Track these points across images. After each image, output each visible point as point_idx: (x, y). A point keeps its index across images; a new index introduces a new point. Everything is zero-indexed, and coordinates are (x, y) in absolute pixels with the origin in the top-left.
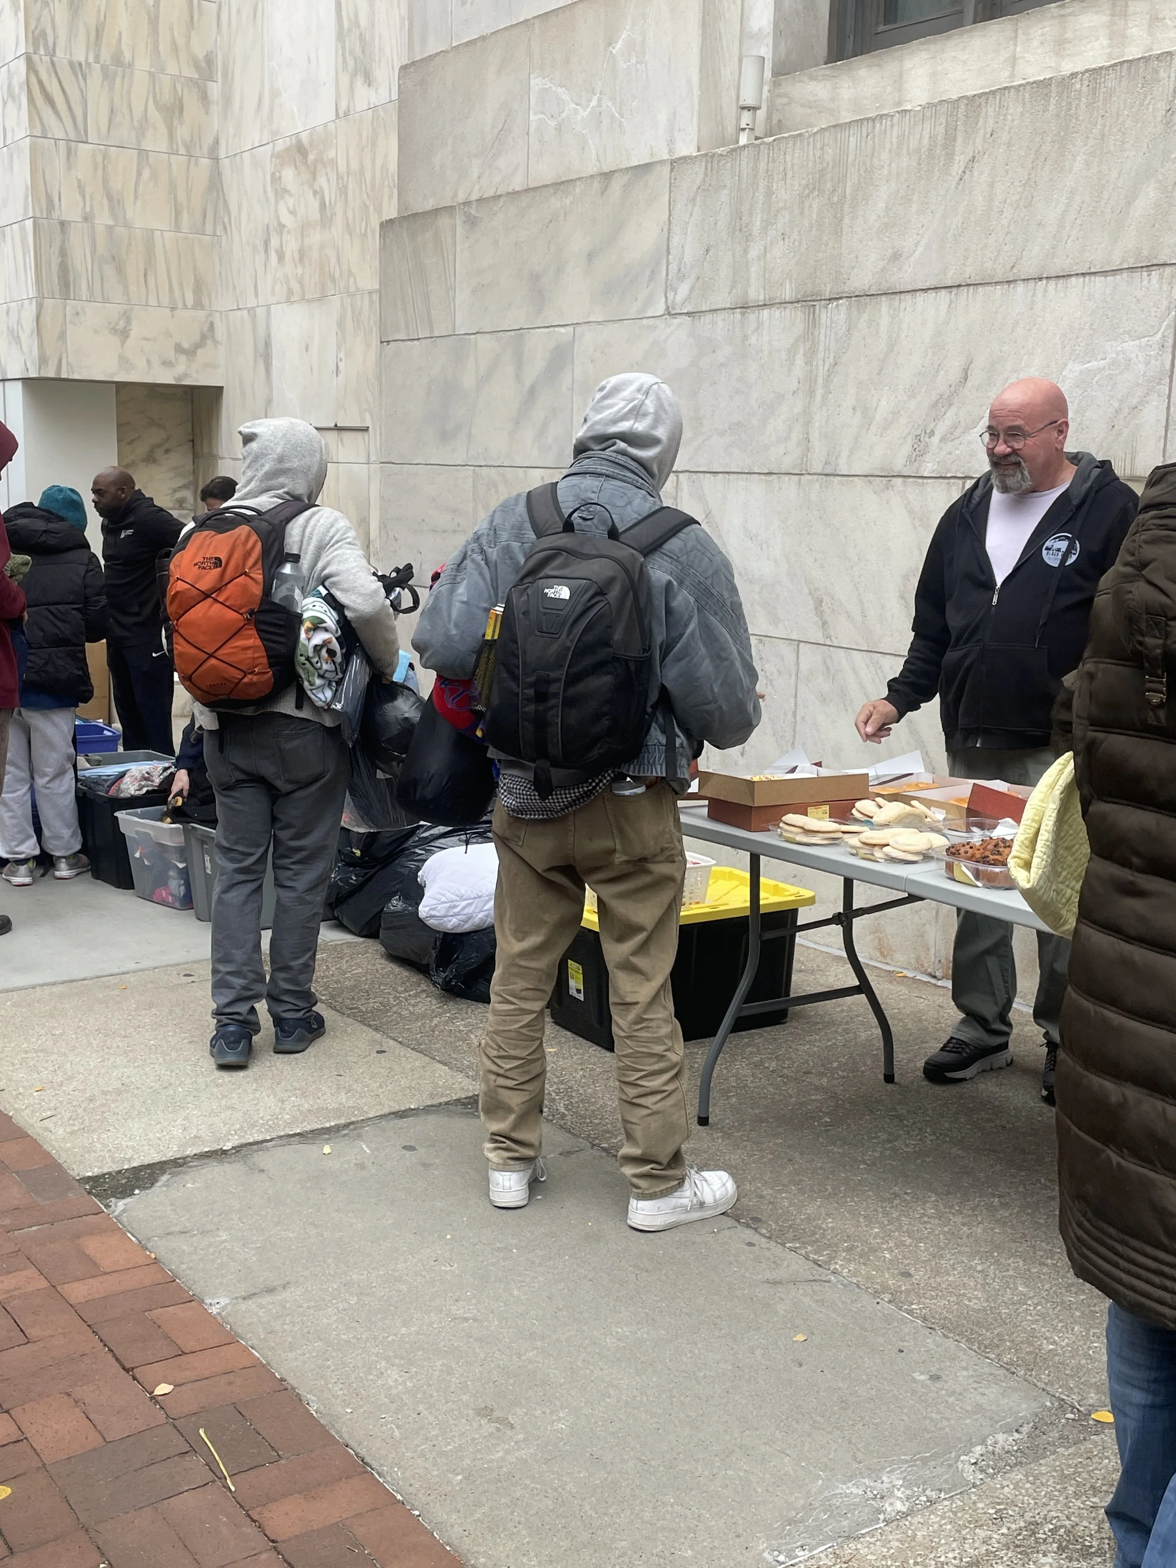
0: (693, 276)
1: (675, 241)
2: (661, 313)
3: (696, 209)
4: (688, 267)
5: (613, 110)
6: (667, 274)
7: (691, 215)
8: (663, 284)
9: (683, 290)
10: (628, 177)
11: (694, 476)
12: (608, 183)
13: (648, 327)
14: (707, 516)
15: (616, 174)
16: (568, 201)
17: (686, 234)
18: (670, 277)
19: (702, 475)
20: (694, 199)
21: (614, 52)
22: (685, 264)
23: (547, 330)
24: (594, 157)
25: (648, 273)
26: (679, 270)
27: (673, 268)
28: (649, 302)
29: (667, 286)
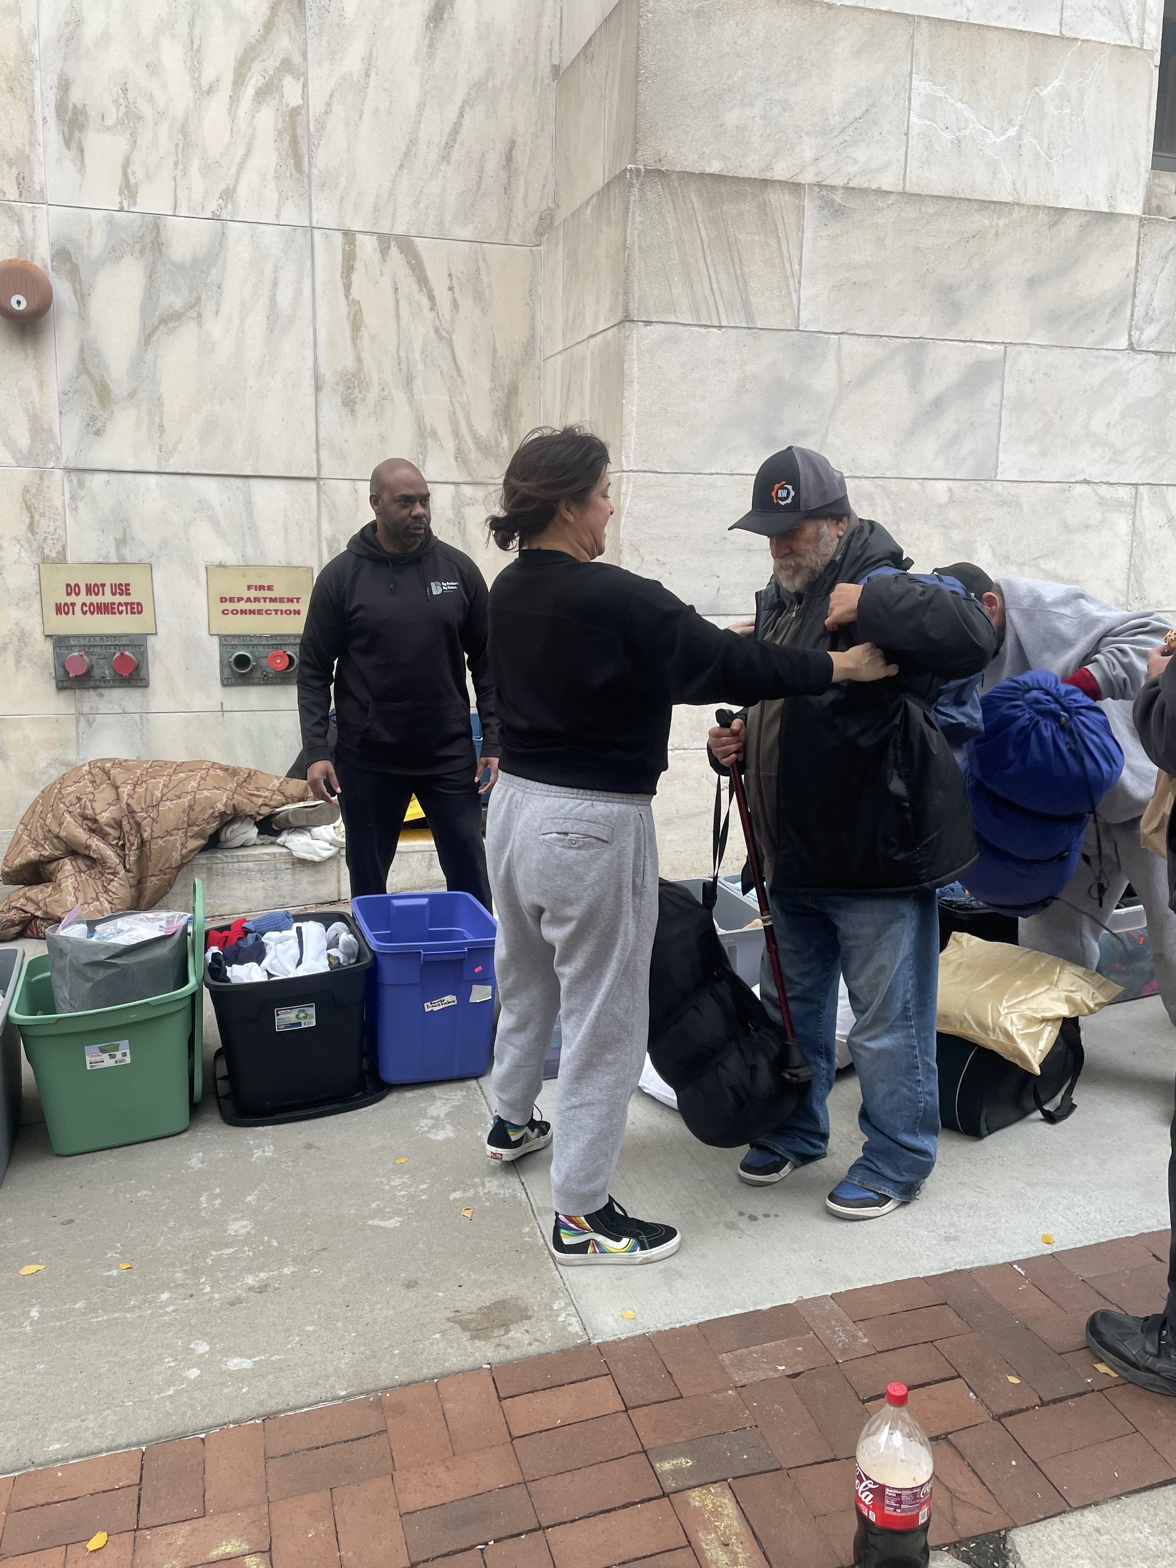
0: (1162, 322)
1: (1143, 288)
2: (1124, 348)
3: (1168, 266)
4: (1157, 312)
5: (1038, 147)
6: (1132, 315)
7: (1163, 269)
8: (1128, 323)
9: (1151, 332)
10: (1086, 219)
11: (1156, 488)
12: (1059, 219)
13: (1106, 358)
14: (1169, 521)
15: (1070, 212)
16: (1001, 222)
17: (1156, 284)
18: (1135, 318)
19: (1165, 487)
20: (1166, 257)
21: (1042, 94)
22: (1154, 310)
23: (963, 344)
24: (1009, 185)
25: (1108, 310)
26: (1147, 314)
27: (1139, 311)
28: (1109, 335)
29: (1131, 326)
